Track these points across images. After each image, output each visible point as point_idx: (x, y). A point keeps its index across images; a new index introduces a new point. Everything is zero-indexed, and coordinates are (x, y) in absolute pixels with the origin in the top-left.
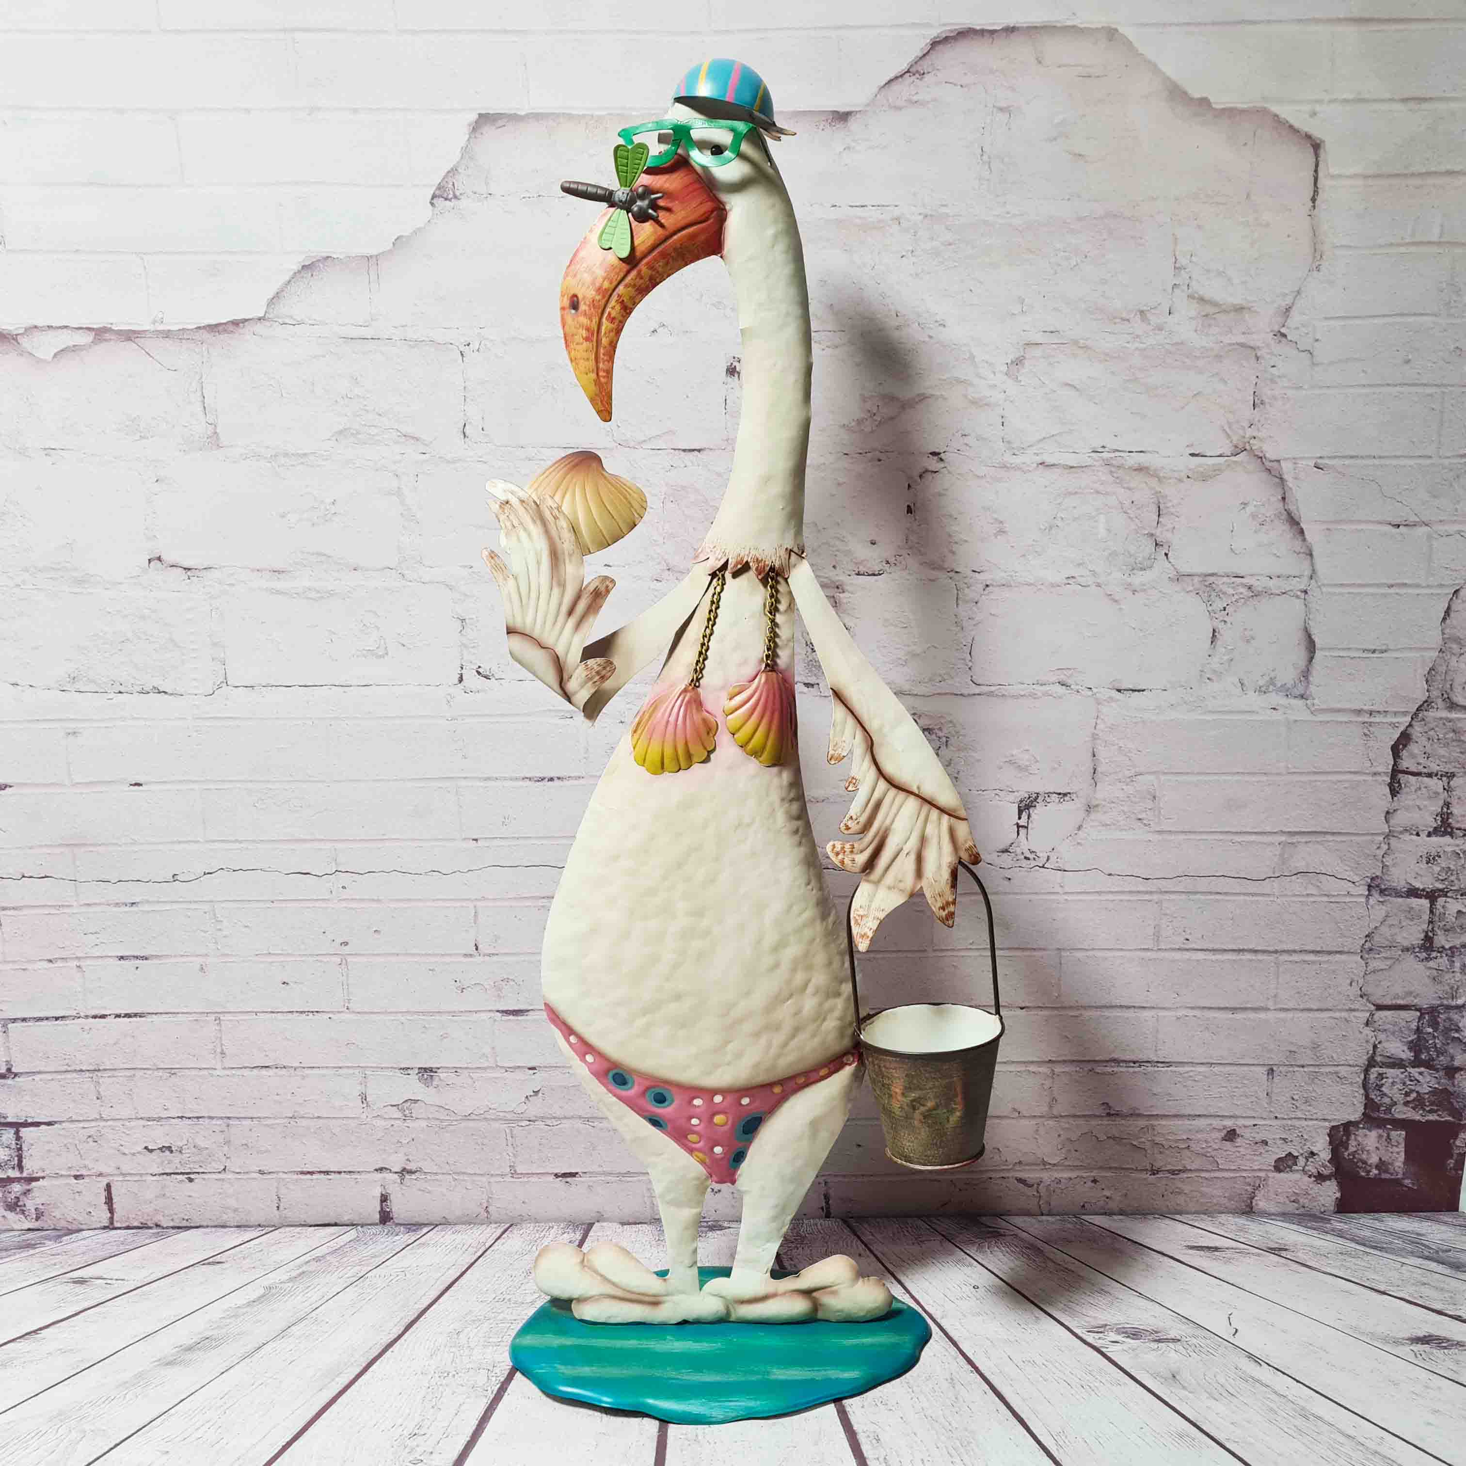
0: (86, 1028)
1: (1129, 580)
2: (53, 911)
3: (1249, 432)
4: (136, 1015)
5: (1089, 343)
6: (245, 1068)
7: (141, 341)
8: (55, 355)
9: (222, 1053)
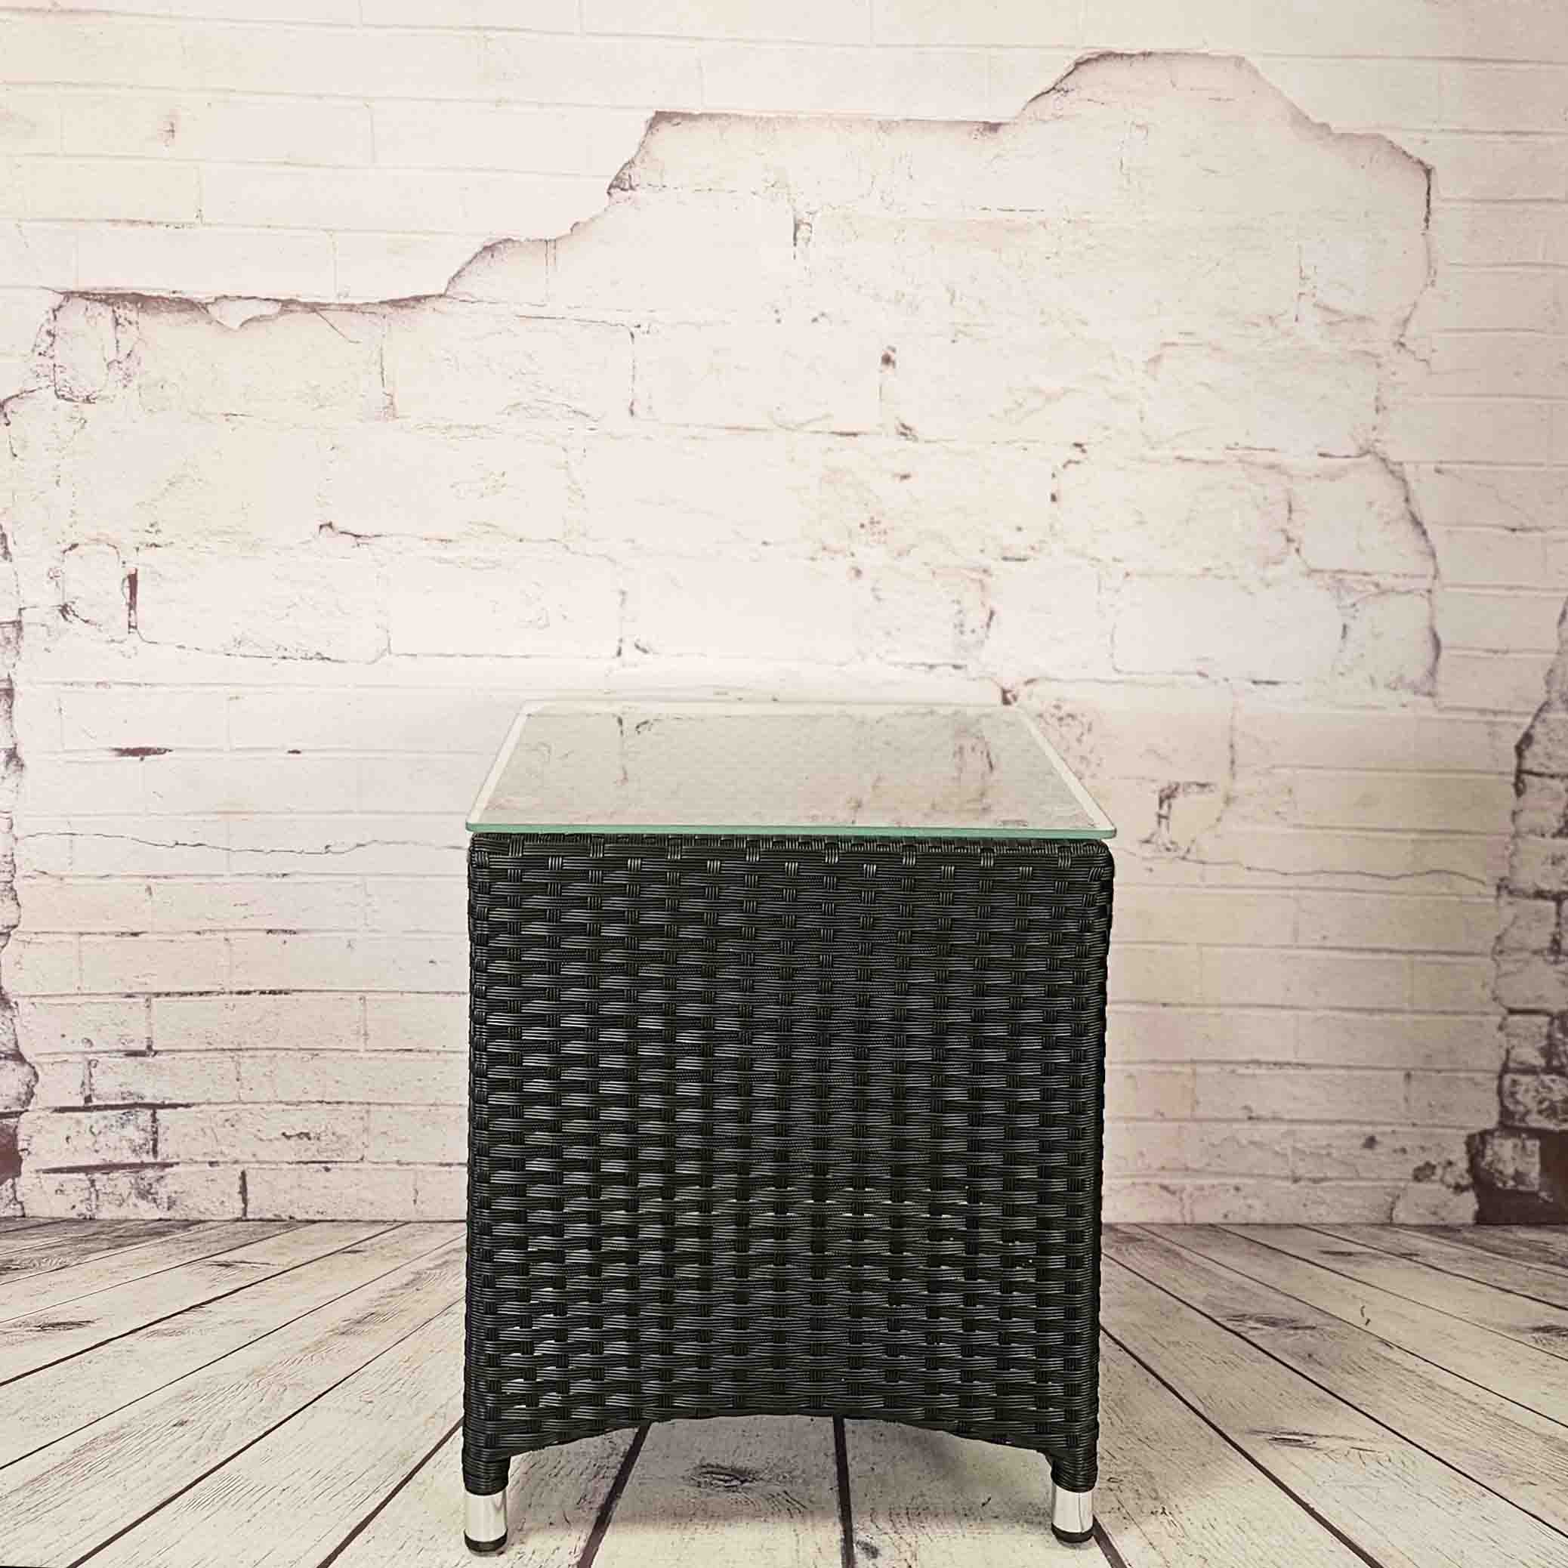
0: (231, 1004)
1: (1262, 573)
2: (205, 881)
3: (1373, 435)
4: (280, 992)
5: (1221, 345)
6: (389, 1050)
7: (325, 313)
8: (242, 324)
9: (366, 1034)
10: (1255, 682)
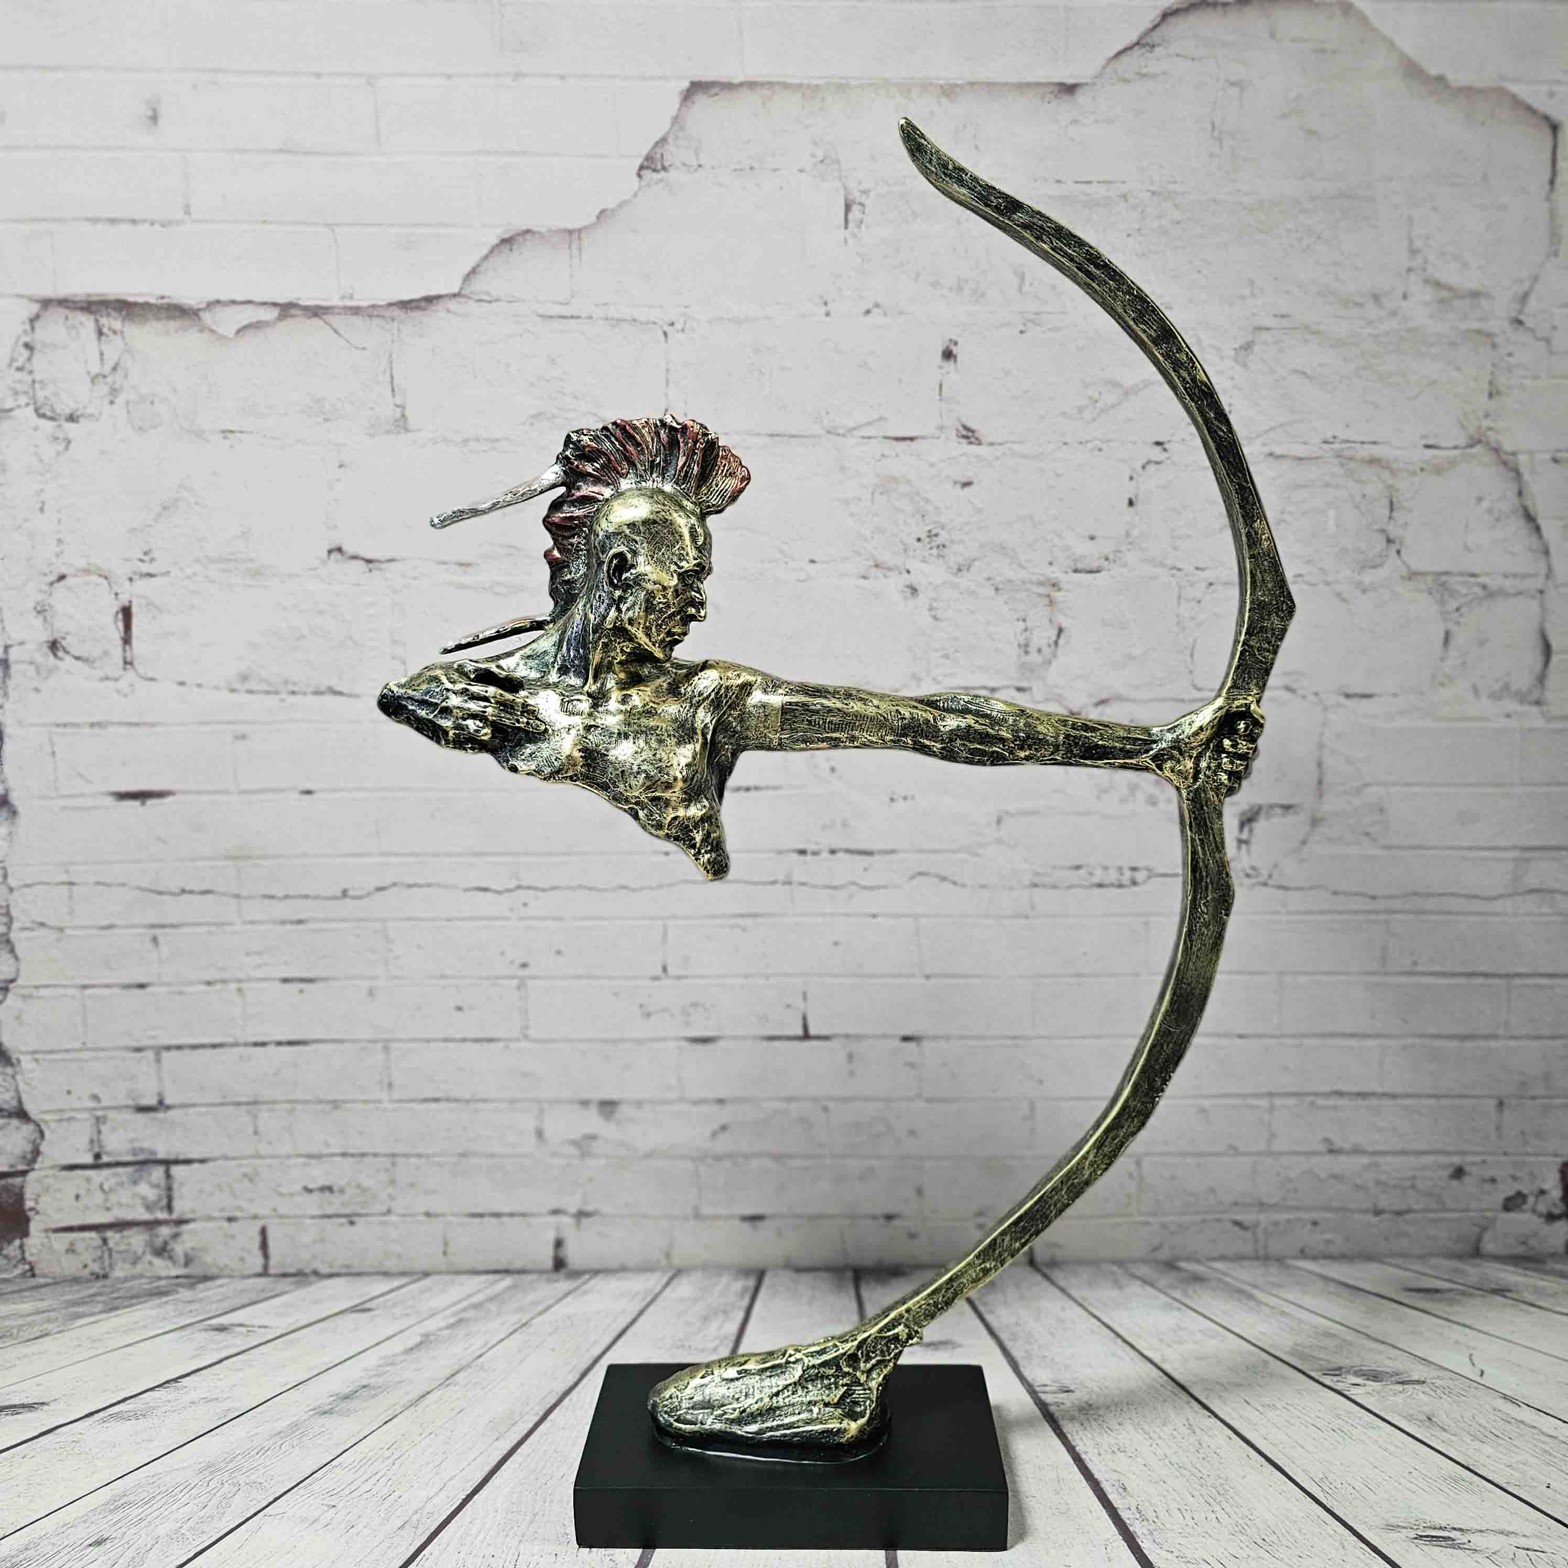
0: (246, 1056)
1: (1359, 578)
2: (213, 928)
3: (1485, 423)
4: (299, 1043)
5: (1322, 328)
6: (413, 1101)
7: (329, 318)
8: (238, 332)
9: (390, 1085)
10: (1348, 696)
